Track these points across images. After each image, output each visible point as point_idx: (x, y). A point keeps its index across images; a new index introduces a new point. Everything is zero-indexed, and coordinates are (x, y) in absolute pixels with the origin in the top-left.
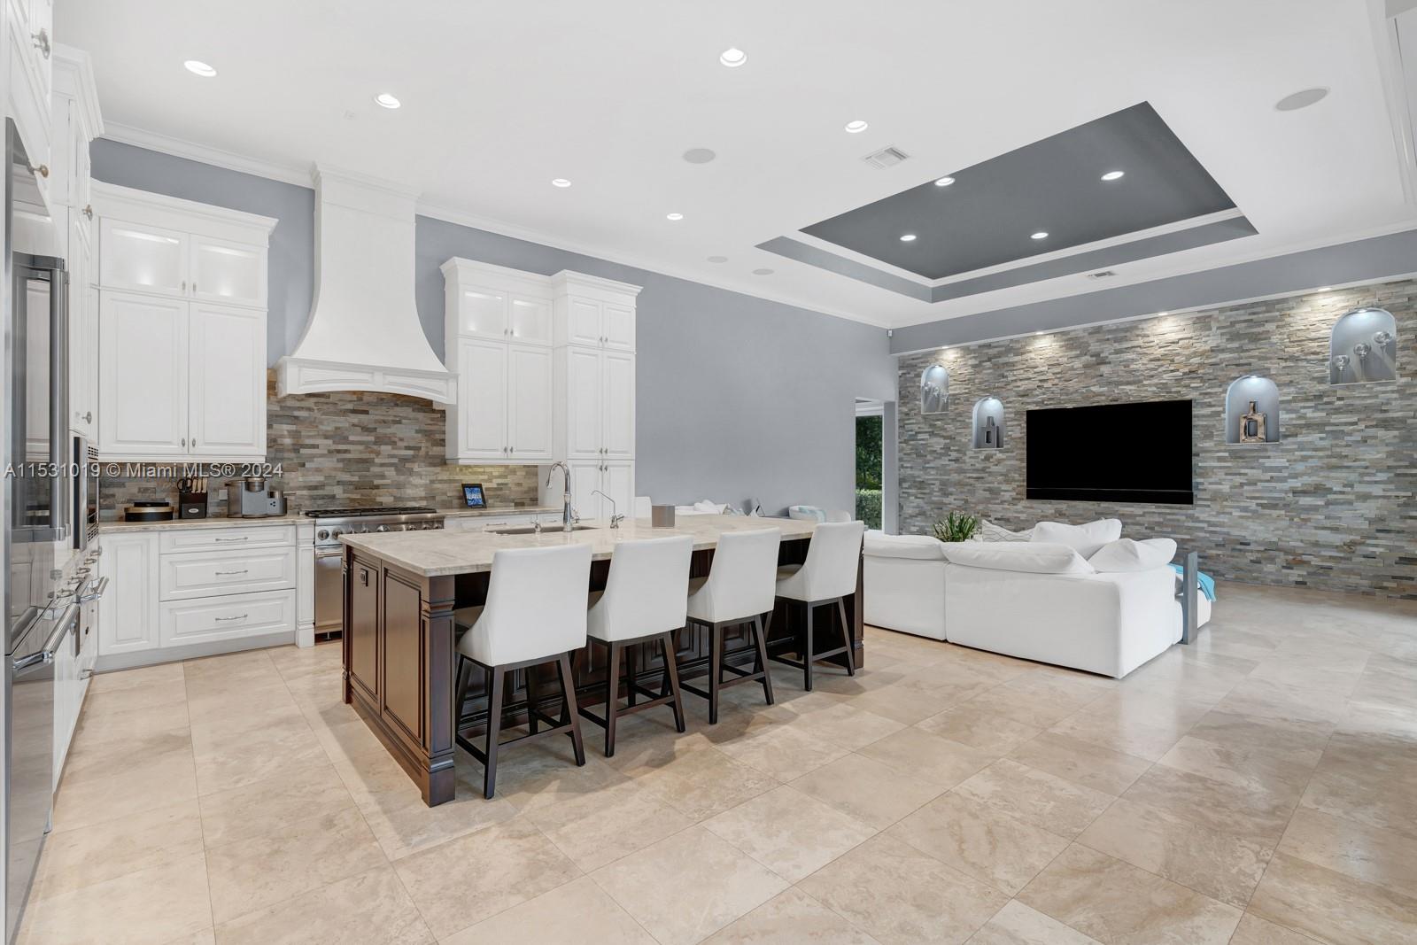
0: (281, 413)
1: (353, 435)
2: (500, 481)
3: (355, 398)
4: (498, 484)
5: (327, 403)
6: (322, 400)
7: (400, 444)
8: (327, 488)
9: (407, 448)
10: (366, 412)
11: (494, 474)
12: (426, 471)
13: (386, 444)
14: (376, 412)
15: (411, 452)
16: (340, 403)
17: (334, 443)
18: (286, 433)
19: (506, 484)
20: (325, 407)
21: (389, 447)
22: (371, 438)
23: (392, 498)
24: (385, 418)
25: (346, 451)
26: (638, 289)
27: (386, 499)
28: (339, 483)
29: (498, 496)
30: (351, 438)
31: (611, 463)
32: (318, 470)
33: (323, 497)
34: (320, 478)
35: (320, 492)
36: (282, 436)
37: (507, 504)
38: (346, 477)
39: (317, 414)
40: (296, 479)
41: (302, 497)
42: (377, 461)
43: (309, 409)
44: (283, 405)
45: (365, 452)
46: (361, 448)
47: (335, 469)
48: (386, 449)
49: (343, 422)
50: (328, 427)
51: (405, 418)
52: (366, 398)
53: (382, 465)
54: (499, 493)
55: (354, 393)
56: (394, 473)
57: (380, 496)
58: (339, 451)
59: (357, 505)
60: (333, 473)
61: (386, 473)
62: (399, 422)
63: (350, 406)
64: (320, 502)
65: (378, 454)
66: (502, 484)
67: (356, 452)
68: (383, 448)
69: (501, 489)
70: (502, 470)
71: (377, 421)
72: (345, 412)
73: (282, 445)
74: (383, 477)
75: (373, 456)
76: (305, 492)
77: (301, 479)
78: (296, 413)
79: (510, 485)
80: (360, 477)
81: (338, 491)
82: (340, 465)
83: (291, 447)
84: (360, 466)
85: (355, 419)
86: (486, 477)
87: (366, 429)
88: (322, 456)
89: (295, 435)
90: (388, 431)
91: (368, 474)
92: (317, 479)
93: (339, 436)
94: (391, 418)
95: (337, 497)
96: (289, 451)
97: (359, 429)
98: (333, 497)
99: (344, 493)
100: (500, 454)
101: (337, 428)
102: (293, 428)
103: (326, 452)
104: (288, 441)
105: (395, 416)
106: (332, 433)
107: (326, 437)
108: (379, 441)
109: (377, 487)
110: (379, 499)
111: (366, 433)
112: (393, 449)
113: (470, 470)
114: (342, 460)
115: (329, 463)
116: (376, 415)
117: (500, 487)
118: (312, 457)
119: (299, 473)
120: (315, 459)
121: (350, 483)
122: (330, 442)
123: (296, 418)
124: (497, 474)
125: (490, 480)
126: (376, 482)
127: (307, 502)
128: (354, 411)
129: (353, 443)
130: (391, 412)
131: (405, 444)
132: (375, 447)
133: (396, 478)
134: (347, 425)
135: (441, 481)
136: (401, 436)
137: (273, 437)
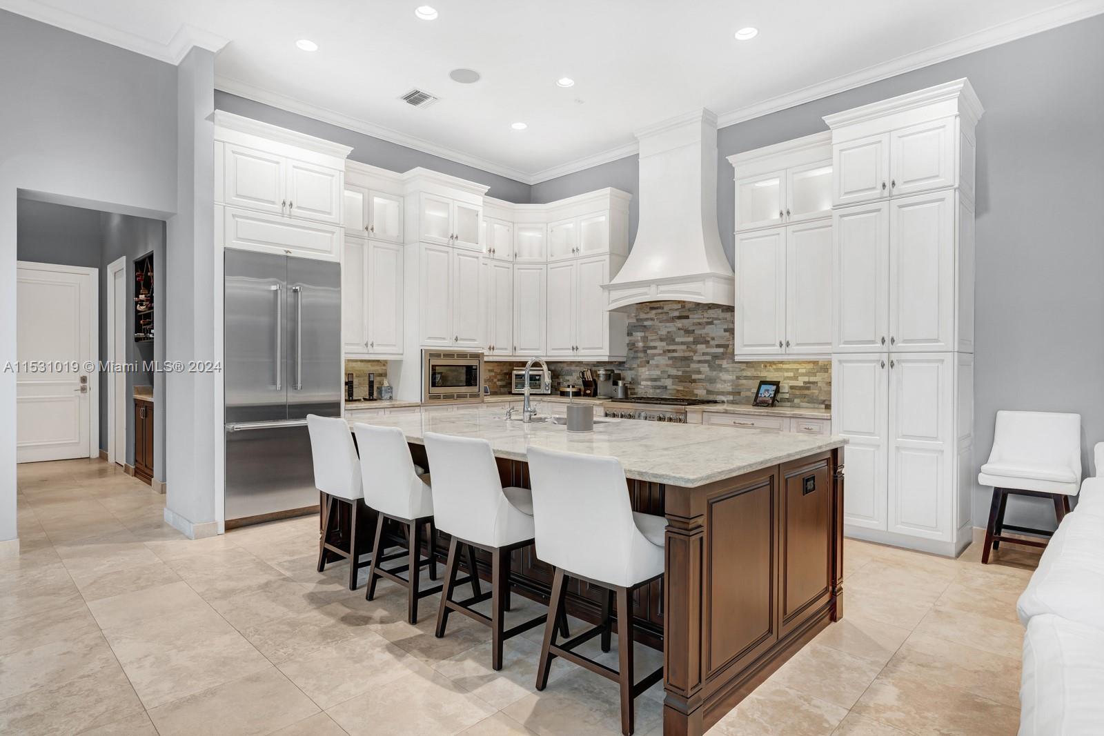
0: (637, 324)
1: (678, 337)
2: (806, 379)
3: (679, 306)
4: (804, 382)
5: (662, 313)
6: (660, 311)
7: (712, 343)
8: (662, 380)
9: (718, 346)
10: (687, 317)
11: (800, 371)
12: (733, 367)
13: (702, 343)
14: (696, 316)
15: (721, 350)
16: (670, 312)
17: (668, 344)
18: (639, 338)
19: (813, 383)
20: (661, 316)
21: (704, 346)
22: (691, 339)
23: (705, 391)
24: (701, 321)
25: (674, 351)
27: (701, 393)
28: (669, 376)
29: (804, 396)
30: (678, 340)
32: (657, 366)
33: (659, 387)
34: (658, 373)
35: (658, 383)
36: (638, 341)
37: (816, 405)
38: (674, 372)
39: (656, 323)
40: (644, 372)
41: (647, 386)
42: (695, 358)
43: (652, 319)
44: (638, 317)
45: (686, 351)
46: (684, 347)
47: (667, 365)
48: (701, 348)
49: (673, 327)
50: (663, 332)
51: (717, 319)
52: (688, 306)
53: (699, 362)
54: (807, 392)
55: (679, 302)
56: (708, 369)
57: (697, 389)
58: (669, 351)
59: (680, 395)
60: (667, 369)
61: (702, 369)
62: (711, 323)
63: (677, 314)
64: (658, 391)
65: (695, 352)
66: (809, 383)
67: (681, 351)
68: (699, 347)
69: (808, 388)
70: (811, 366)
71: (694, 324)
72: (673, 319)
73: (638, 347)
74: (699, 372)
75: (692, 354)
76: (649, 383)
77: (647, 373)
78: (646, 323)
79: (819, 385)
80: (683, 372)
81: (668, 383)
82: (670, 362)
83: (642, 349)
84: (683, 363)
85: (679, 323)
86: (791, 374)
87: (688, 332)
88: (660, 355)
89: (645, 339)
90: (703, 332)
91: (688, 369)
92: (657, 373)
93: (669, 339)
94: (705, 320)
95: (668, 388)
96: (641, 351)
97: (682, 332)
98: (665, 387)
99: (673, 385)
100: (776, 349)
101: (668, 332)
102: (642, 334)
103: (662, 352)
104: (641, 344)
105: (708, 318)
106: (664, 337)
107: (662, 340)
108: (696, 342)
109: (694, 381)
110: (696, 391)
111: (687, 335)
112: (707, 347)
113: (774, 367)
114: (670, 358)
115: (663, 361)
116: (696, 317)
117: (808, 385)
118: (654, 355)
119: (646, 369)
120: (655, 358)
121: (676, 377)
122: (664, 344)
123: (645, 326)
124: (804, 371)
125: (795, 378)
126: (694, 377)
127: (651, 391)
128: (680, 318)
129: (678, 344)
130: (706, 315)
131: (717, 343)
132: (693, 346)
133: (709, 373)
134: (675, 329)
135: (746, 378)
136: (714, 335)
137: (632, 342)
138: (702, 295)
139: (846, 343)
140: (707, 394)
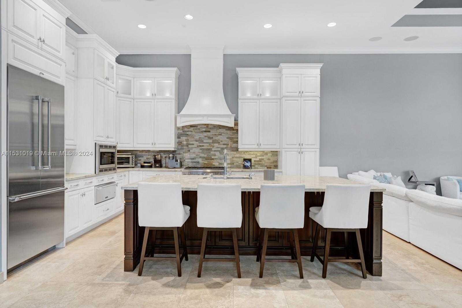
0: (183, 133)
1: (205, 140)
2: (260, 158)
3: (205, 126)
4: (259, 159)
5: (197, 129)
6: (195, 128)
7: (221, 143)
8: (196, 159)
9: (224, 144)
10: (209, 132)
11: (258, 155)
12: (230, 153)
13: (216, 143)
14: (213, 131)
15: (225, 146)
16: (201, 129)
17: (199, 143)
18: (184, 140)
19: (263, 159)
20: (196, 130)
21: (217, 144)
22: (211, 141)
23: (218, 163)
24: (216, 133)
25: (203, 146)
26: (321, 65)
27: (216, 164)
28: (200, 157)
29: (259, 164)
30: (204, 141)
31: (305, 150)
32: (194, 153)
33: (195, 162)
34: (195, 156)
35: (194, 160)
36: (183, 141)
37: (264, 167)
38: (203, 155)
39: (194, 133)
40: (187, 156)
41: (188, 162)
42: (213, 149)
43: (191, 131)
44: (184, 130)
45: (209, 146)
46: (208, 144)
47: (199, 152)
48: (216, 145)
49: (202, 135)
50: (197, 137)
51: (223, 133)
52: (210, 126)
53: (215, 151)
54: (260, 163)
55: (205, 124)
56: (219, 154)
57: (214, 162)
58: (200, 146)
59: (206, 165)
60: (199, 154)
61: (216, 154)
62: (221, 135)
63: (204, 130)
64: (195, 164)
65: (213, 147)
66: (261, 159)
67: (206, 146)
68: (215, 144)
69: (261, 161)
70: (262, 153)
71: (213, 135)
72: (202, 132)
73: (183, 144)
74: (215, 155)
75: (212, 147)
76: (190, 160)
77: (189, 156)
78: (188, 133)
79: (265, 160)
80: (207, 155)
81: (200, 160)
82: (201, 151)
83: (186, 145)
84: (207, 151)
85: (206, 134)
86: (254, 156)
87: (209, 138)
88: (195, 148)
89: (187, 140)
90: (217, 138)
91: (210, 154)
92: (194, 156)
93: (200, 141)
94: (218, 133)
95: (200, 162)
96: (185, 146)
97: (207, 138)
98: (198, 162)
99: (202, 161)
100: (256, 146)
101: (200, 138)
102: (186, 138)
103: (196, 146)
104: (185, 143)
105: (219, 132)
106: (198, 140)
107: (196, 141)
108: (214, 142)
109: (213, 159)
110: (214, 164)
111: (209, 139)
112: (219, 145)
113: (248, 153)
114: (202, 149)
115: (197, 150)
116: (213, 132)
117: (260, 160)
118: (192, 148)
119: (188, 154)
120: (193, 149)
121: (204, 158)
122: (198, 143)
123: (187, 134)
124: (259, 155)
125: (256, 157)
126: (213, 157)
127: (191, 164)
128: (205, 131)
129: (205, 143)
130: (218, 131)
131: (223, 143)
132: (212, 144)
133: (220, 156)
134: (203, 136)
135: (236, 157)
136: (222, 140)
137: (181, 141)
138: (229, 123)
139: (287, 145)
140: (219, 164)
